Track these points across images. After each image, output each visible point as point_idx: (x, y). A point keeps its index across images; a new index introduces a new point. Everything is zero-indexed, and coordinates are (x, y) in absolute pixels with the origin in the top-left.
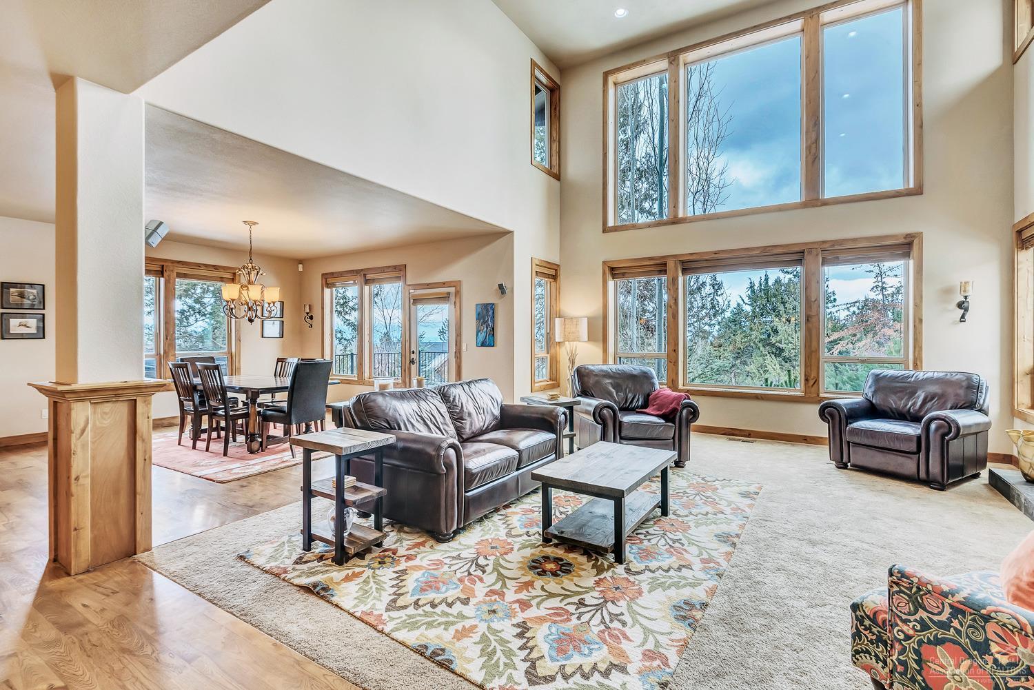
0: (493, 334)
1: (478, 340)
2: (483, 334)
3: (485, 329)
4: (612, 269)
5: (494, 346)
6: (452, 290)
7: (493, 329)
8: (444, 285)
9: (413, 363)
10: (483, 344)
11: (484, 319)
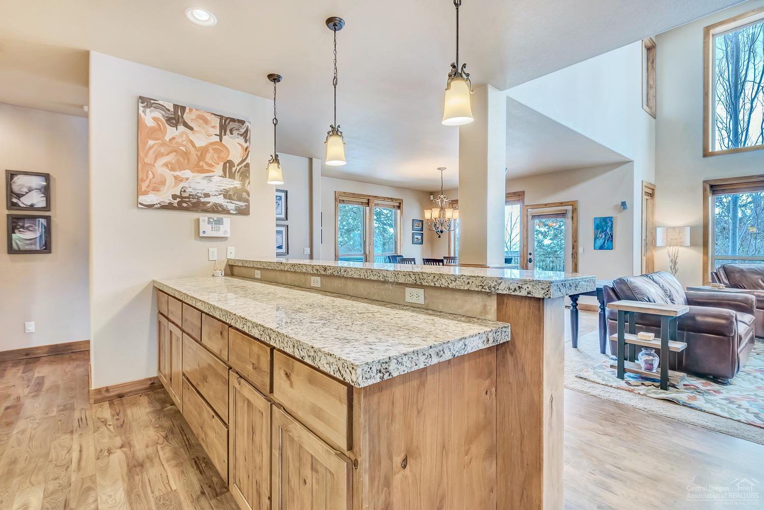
0: (612, 241)
1: (596, 245)
2: (601, 240)
3: (604, 236)
4: (712, 186)
5: (612, 249)
6: (570, 208)
7: (612, 236)
8: (561, 204)
9: (530, 262)
10: (601, 248)
11: (603, 228)
